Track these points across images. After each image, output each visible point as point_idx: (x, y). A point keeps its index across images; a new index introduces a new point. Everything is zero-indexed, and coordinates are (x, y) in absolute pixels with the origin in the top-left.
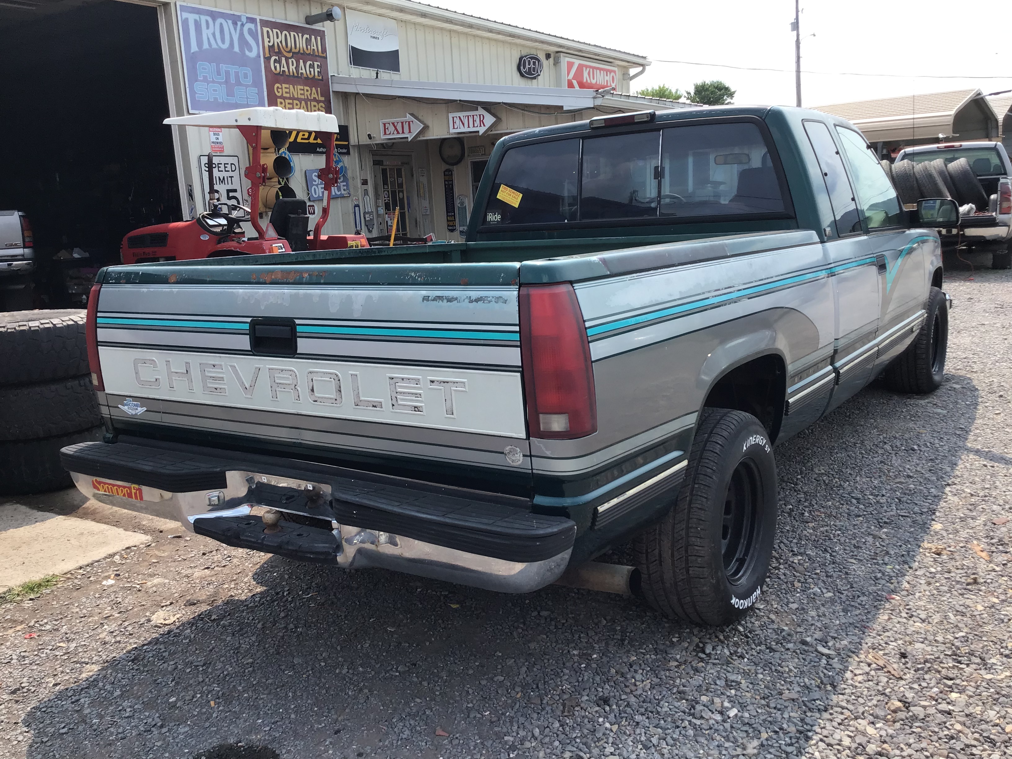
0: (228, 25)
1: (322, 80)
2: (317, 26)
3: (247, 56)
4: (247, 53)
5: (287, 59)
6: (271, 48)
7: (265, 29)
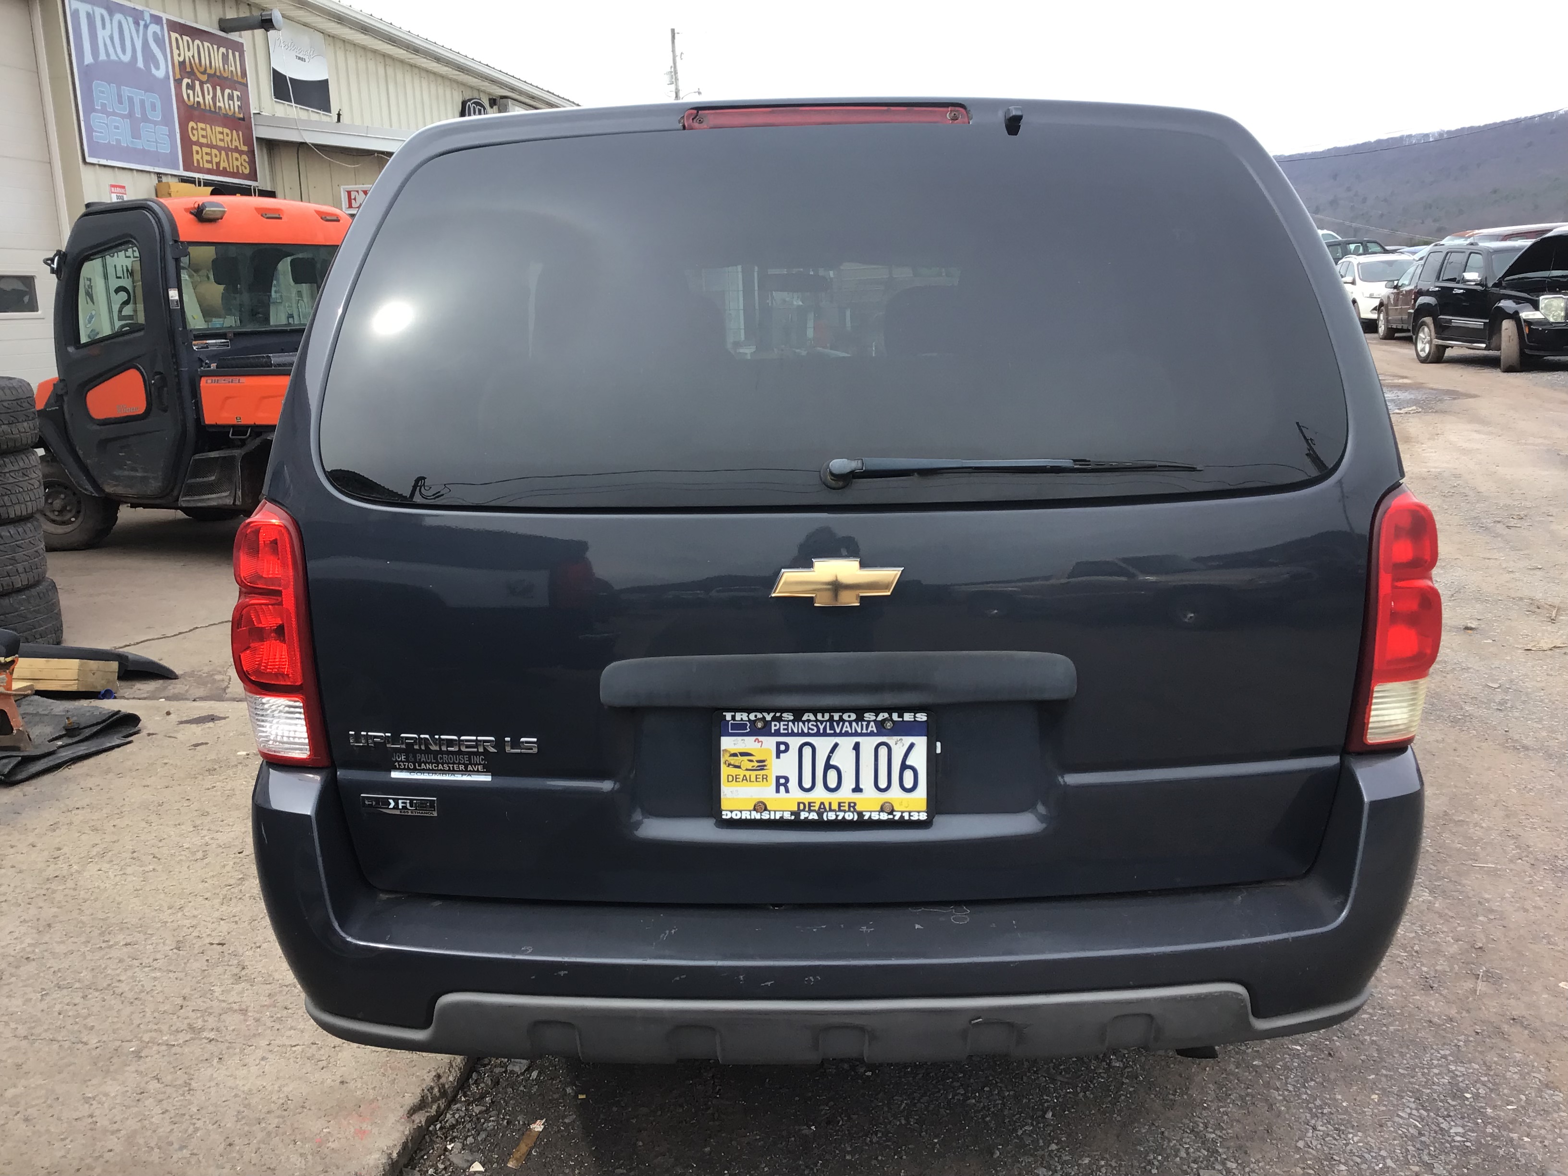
0: (128, 24)
1: (243, 119)
2: (234, 36)
3: (154, 76)
4: (154, 71)
5: (202, 84)
6: (182, 64)
7: (174, 35)
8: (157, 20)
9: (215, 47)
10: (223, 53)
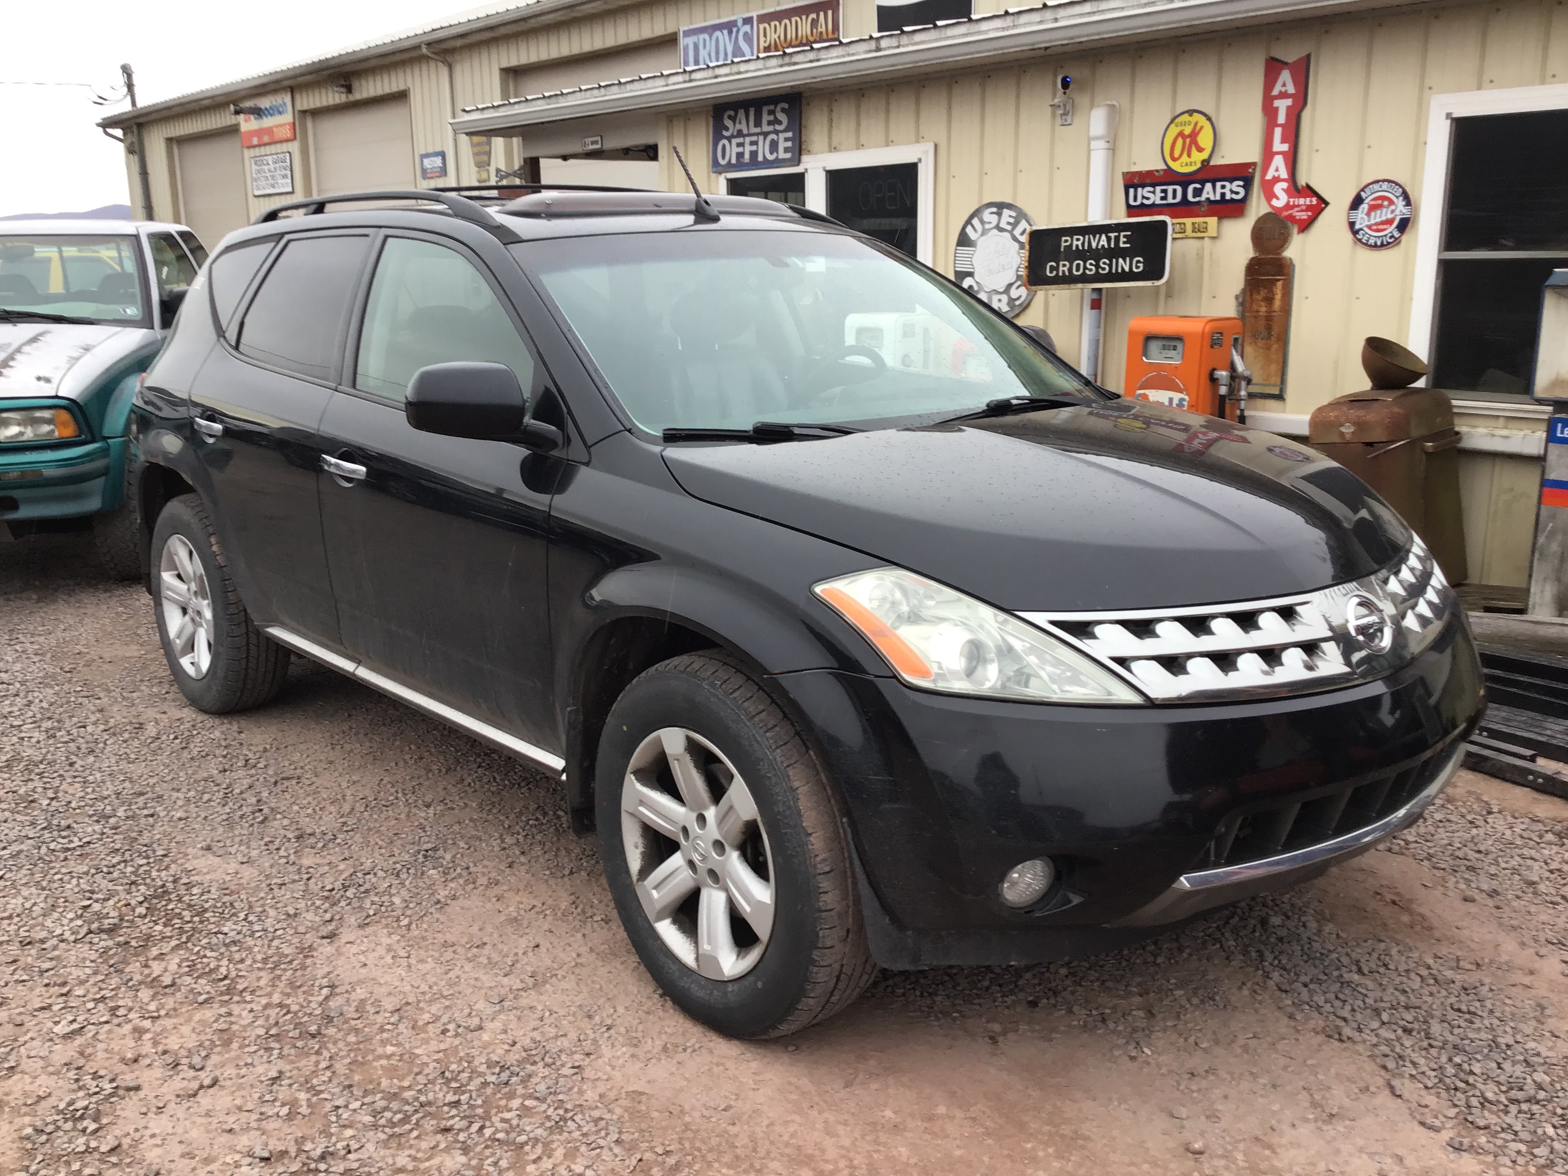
0: (724, 37)
6: (767, 48)
7: (762, 26)
8: (748, 21)
9: (804, 17)
10: (813, 20)
